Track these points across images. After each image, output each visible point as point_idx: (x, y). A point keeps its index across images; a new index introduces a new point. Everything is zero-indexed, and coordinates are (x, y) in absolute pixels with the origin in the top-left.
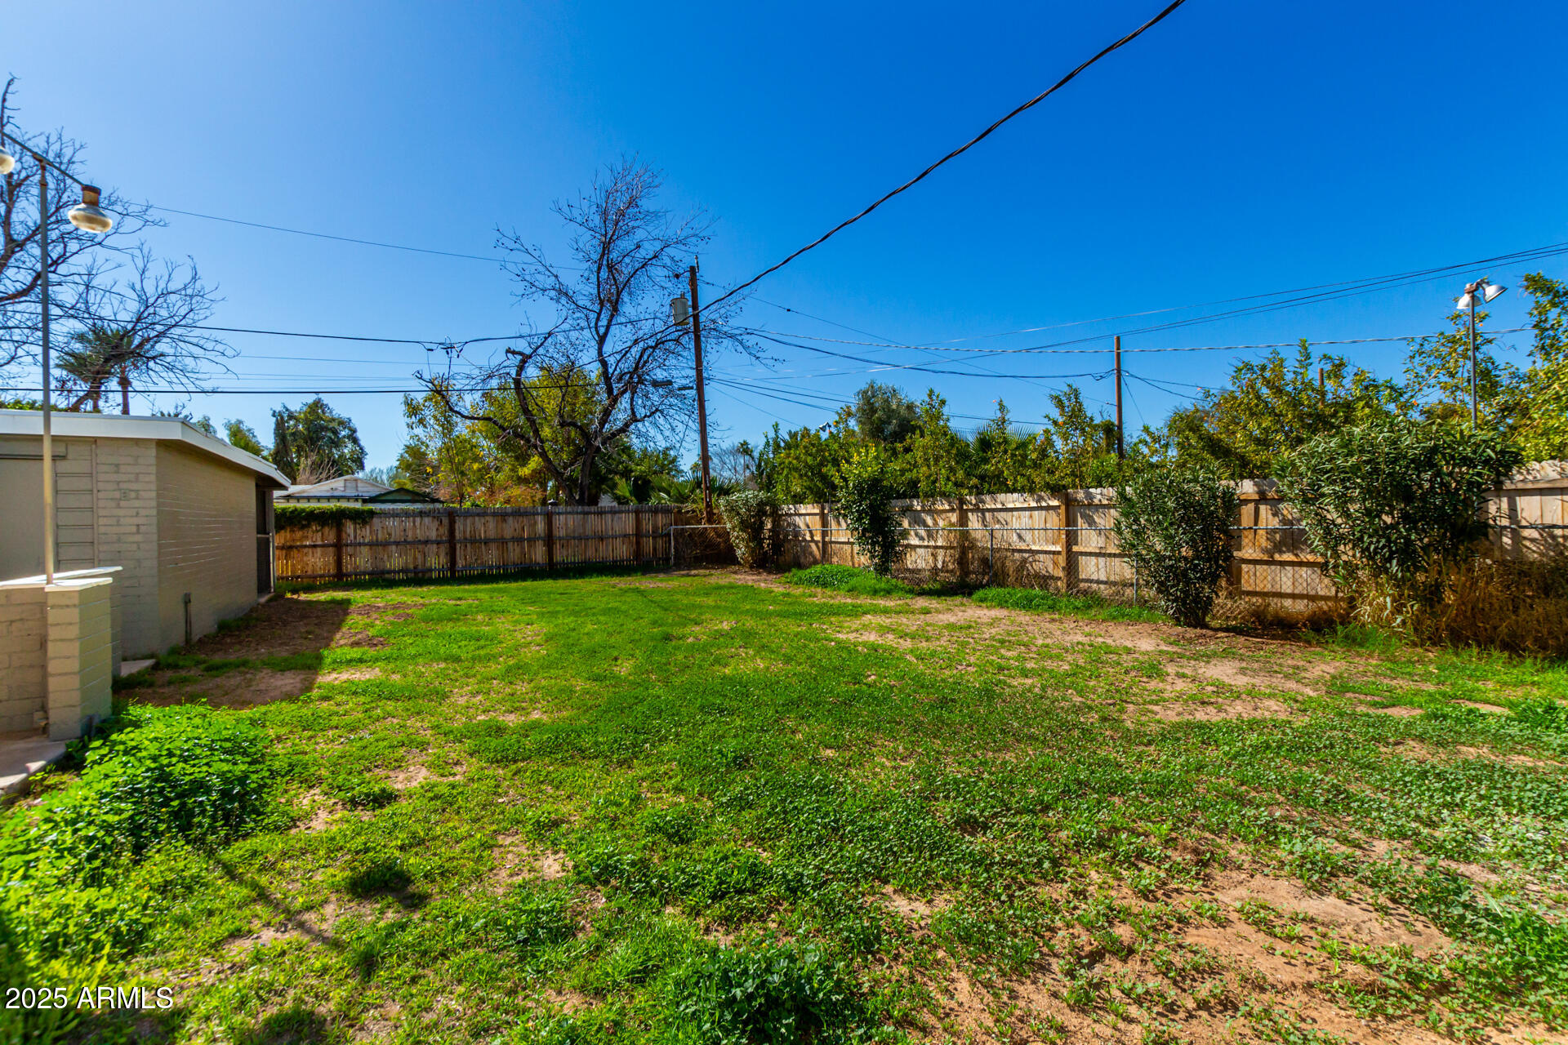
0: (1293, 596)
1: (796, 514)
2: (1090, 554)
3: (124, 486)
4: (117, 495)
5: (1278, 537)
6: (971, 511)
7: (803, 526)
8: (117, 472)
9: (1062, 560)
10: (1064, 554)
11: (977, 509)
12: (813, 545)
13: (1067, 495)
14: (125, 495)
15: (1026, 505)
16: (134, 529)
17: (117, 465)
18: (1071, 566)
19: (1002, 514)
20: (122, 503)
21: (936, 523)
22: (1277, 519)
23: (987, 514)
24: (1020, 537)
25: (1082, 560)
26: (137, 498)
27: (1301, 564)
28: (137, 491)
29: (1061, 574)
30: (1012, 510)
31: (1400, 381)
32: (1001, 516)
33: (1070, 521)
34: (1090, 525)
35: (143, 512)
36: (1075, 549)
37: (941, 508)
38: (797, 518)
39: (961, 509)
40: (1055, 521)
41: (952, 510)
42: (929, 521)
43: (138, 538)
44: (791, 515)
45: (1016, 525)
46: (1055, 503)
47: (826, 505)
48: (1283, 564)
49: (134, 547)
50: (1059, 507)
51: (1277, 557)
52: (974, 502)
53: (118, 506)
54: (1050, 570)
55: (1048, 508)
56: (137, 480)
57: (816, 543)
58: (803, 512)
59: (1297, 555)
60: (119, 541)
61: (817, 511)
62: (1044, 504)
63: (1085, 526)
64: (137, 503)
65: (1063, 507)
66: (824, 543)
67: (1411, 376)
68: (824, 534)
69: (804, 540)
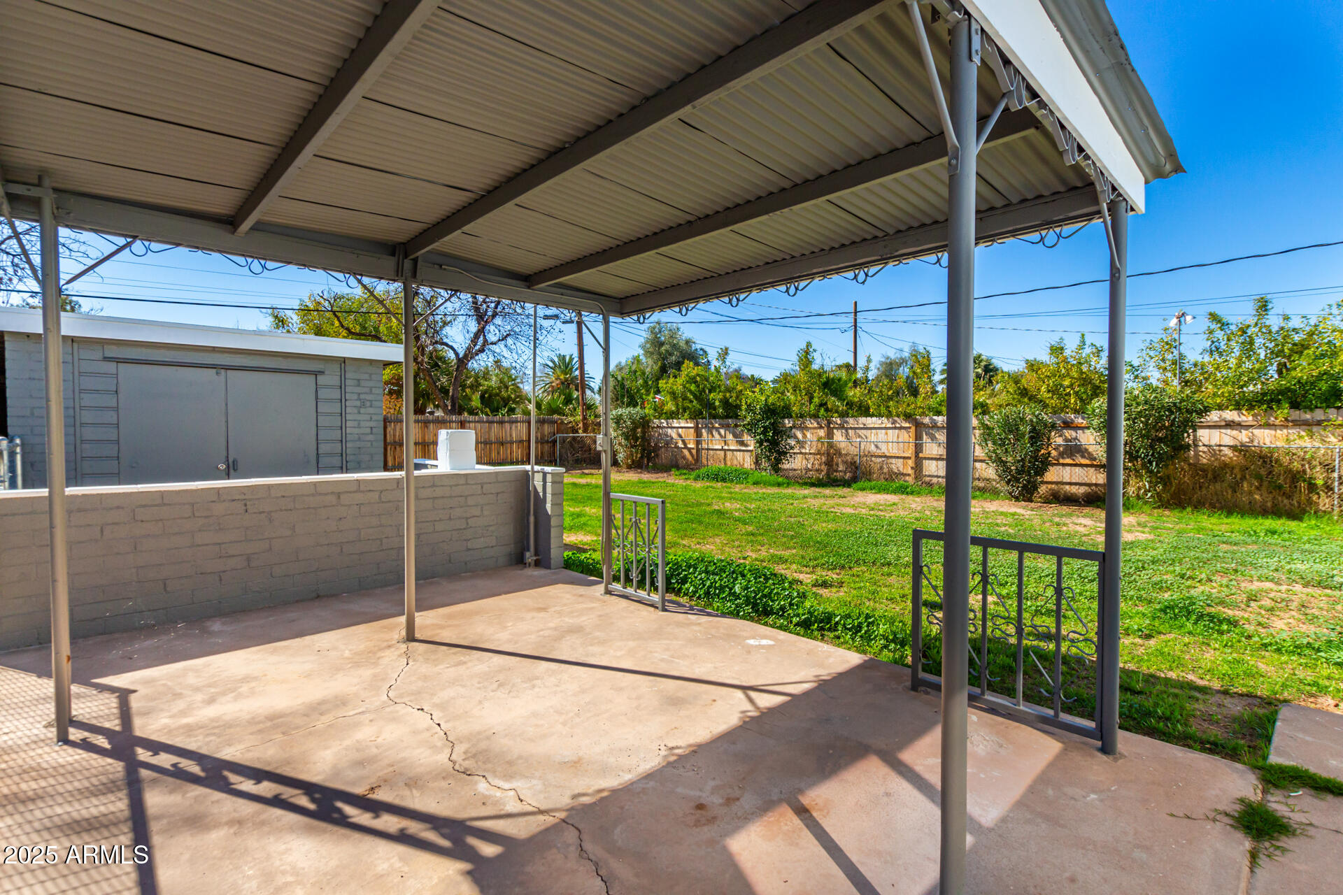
0: (1070, 484)
1: (669, 427)
2: (932, 459)
3: (362, 397)
4: (358, 403)
5: (1061, 449)
6: (836, 428)
7: (674, 436)
8: (359, 386)
9: (911, 463)
10: (913, 458)
11: (841, 427)
12: (686, 452)
13: (916, 419)
14: (363, 405)
15: (884, 426)
16: (368, 430)
17: (359, 380)
18: (918, 467)
19: (863, 431)
20: (362, 411)
21: (804, 436)
22: (1061, 439)
23: (850, 431)
24: (877, 447)
25: (926, 463)
26: (371, 406)
27: (1076, 465)
28: (371, 401)
29: (910, 471)
30: (871, 429)
31: (1136, 363)
32: (861, 432)
33: (918, 437)
34: (932, 440)
35: (375, 417)
36: (921, 455)
37: (811, 426)
38: (669, 430)
39: (828, 427)
40: (907, 437)
41: (821, 427)
42: (799, 435)
43: (371, 437)
44: (664, 427)
45: (873, 438)
46: (907, 425)
47: (700, 421)
48: (1064, 465)
49: (369, 444)
50: (910, 428)
51: (1061, 461)
52: (839, 422)
53: (359, 413)
54: (901, 470)
55: (901, 428)
56: (371, 393)
57: (689, 450)
58: (677, 425)
59: (1073, 460)
60: (359, 439)
61: (692, 425)
62: (898, 425)
63: (929, 440)
64: (371, 410)
65: (913, 428)
66: (698, 450)
67: (1141, 360)
68: (698, 443)
69: (677, 447)
